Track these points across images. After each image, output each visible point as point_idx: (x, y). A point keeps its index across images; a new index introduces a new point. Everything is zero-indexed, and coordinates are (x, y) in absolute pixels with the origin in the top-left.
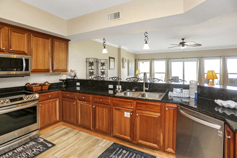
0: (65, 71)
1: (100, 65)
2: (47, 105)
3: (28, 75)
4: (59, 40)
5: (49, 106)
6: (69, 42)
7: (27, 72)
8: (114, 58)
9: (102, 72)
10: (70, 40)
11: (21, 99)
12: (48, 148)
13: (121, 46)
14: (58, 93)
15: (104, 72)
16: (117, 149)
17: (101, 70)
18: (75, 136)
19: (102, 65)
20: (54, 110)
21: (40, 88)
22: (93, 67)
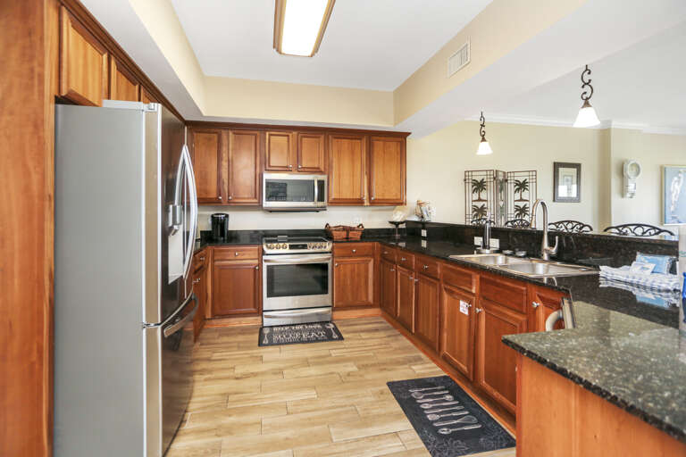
0: (399, 203)
1: (511, 187)
2: (349, 266)
3: (324, 209)
4: (383, 138)
5: (353, 271)
6: (408, 139)
7: (320, 204)
8: (578, 166)
9: (517, 208)
10: (410, 133)
11: (304, 247)
12: (332, 339)
13: (610, 121)
14: (373, 248)
15: (525, 207)
16: (439, 388)
17: (517, 203)
18: (386, 339)
19: (518, 189)
20: (363, 280)
21: (344, 234)
22: (483, 195)
